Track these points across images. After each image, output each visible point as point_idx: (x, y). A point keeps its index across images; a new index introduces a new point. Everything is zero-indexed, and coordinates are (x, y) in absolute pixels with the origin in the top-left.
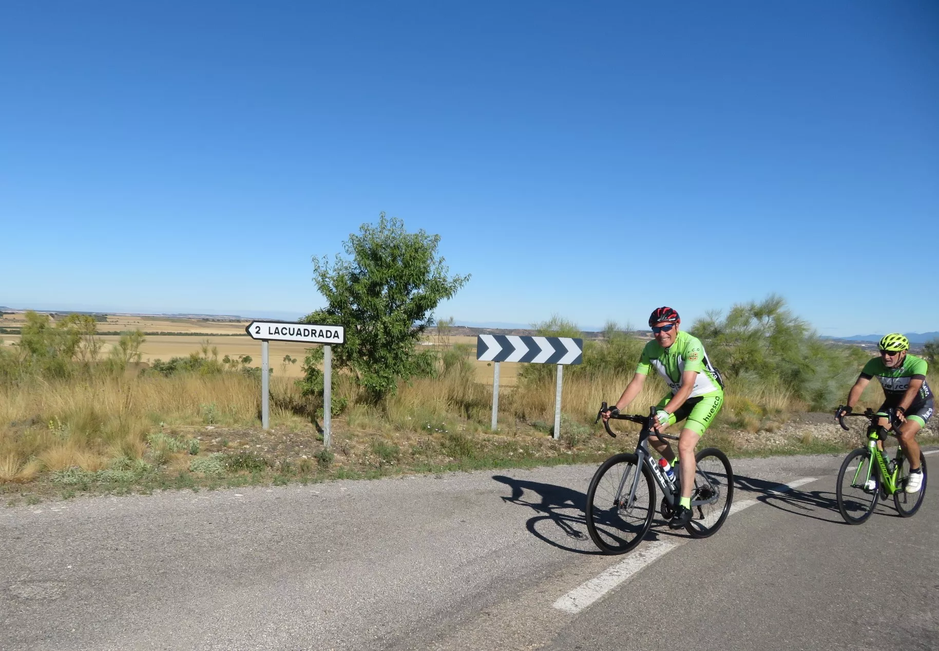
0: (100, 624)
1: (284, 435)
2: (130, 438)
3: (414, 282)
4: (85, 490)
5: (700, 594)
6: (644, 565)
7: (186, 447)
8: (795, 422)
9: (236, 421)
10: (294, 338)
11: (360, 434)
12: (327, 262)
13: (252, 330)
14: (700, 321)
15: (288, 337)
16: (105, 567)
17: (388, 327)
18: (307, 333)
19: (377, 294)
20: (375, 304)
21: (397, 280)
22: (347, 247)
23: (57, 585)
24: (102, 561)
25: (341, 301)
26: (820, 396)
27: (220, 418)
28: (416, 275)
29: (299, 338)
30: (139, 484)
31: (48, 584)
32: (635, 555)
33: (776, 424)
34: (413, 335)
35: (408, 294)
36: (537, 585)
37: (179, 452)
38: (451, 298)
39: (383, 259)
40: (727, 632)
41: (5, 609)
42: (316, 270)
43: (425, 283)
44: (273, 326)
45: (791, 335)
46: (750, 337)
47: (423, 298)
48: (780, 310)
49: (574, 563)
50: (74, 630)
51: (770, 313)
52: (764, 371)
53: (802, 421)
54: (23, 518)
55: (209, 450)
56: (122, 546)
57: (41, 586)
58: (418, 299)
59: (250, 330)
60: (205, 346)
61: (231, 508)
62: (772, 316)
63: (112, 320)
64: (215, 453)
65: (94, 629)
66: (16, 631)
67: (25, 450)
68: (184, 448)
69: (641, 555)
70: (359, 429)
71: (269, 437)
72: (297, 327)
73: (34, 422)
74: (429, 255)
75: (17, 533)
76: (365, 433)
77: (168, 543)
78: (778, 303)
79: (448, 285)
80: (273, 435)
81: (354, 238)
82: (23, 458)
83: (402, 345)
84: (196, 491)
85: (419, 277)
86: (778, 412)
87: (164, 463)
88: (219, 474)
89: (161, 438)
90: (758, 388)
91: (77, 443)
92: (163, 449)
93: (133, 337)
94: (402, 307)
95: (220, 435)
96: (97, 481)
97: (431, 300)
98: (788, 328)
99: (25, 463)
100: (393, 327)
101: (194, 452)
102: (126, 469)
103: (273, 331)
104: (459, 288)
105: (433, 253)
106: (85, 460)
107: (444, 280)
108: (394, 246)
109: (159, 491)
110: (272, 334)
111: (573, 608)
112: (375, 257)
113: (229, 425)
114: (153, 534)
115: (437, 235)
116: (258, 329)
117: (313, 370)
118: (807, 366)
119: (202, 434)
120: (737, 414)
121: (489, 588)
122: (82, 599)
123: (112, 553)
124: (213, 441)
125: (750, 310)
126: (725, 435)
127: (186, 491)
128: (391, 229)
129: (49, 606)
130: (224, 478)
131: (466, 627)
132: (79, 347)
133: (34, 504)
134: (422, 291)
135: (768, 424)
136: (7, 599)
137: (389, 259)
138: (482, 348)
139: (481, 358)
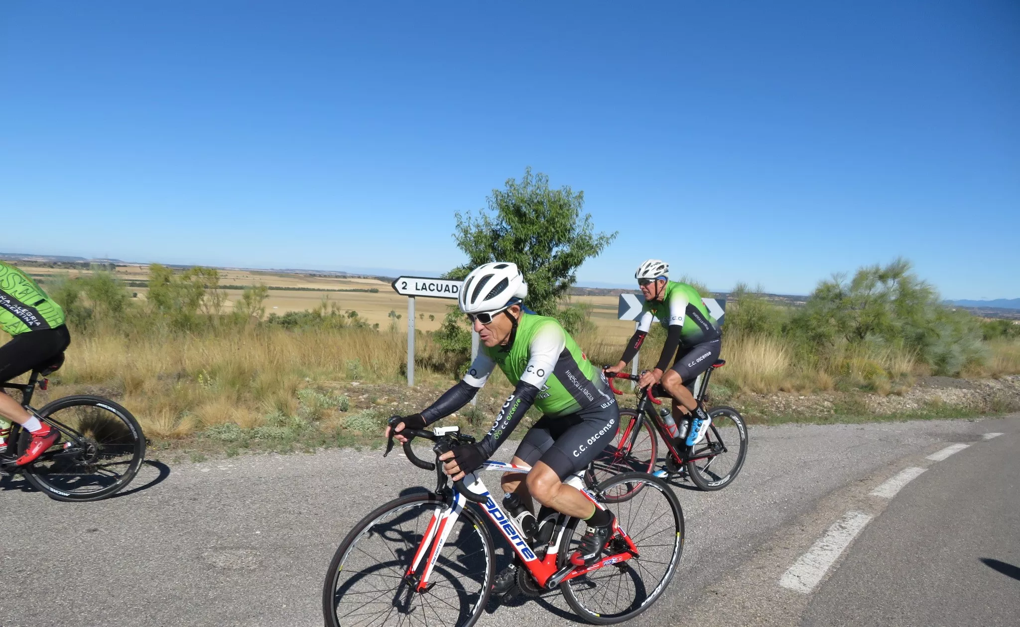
0: (310, 598)
1: (429, 392)
2: (281, 393)
3: (559, 239)
4: (247, 448)
5: (926, 573)
6: (850, 539)
7: (335, 403)
8: (921, 386)
9: (379, 377)
10: (442, 294)
11: (505, 392)
12: (470, 217)
13: (399, 285)
14: (825, 284)
15: (435, 293)
16: (294, 533)
17: (532, 284)
18: (455, 289)
19: (521, 251)
20: (521, 261)
21: (541, 237)
22: (491, 203)
23: (251, 552)
24: (288, 525)
25: (484, 257)
26: (942, 360)
27: (363, 375)
28: (561, 232)
29: (447, 294)
30: (298, 441)
31: (241, 552)
32: (836, 527)
33: (904, 388)
34: (557, 292)
35: (550, 250)
36: (750, 560)
37: (329, 408)
38: (596, 255)
39: (527, 216)
40: (976, 618)
41: (204, 580)
42: (458, 225)
43: (570, 240)
44: (420, 282)
45: (917, 298)
46: (875, 301)
47: (570, 255)
48: (906, 274)
49: (776, 535)
50: (285, 606)
51: (895, 276)
52: (890, 334)
53: (927, 385)
54: (192, 477)
55: (358, 406)
56: (304, 509)
57: (234, 554)
58: (565, 257)
59: (397, 285)
60: (325, 301)
61: (401, 469)
62: (896, 280)
63: (222, 274)
64: (365, 410)
65: (304, 605)
66: (223, 606)
67: (178, 404)
68: (334, 405)
69: (841, 526)
70: (502, 387)
71: (415, 394)
72: (445, 283)
73: (179, 376)
74: (575, 211)
75: (192, 493)
76: (508, 391)
77: (350, 507)
78: (904, 266)
79: (594, 242)
80: (420, 392)
81: (497, 193)
82: (178, 412)
83: (546, 303)
84: (359, 450)
85: (563, 234)
86: (903, 375)
87: (318, 419)
88: (373, 431)
89: (311, 393)
90: (884, 352)
91: (228, 397)
92: (316, 406)
93: (257, 291)
94: (547, 264)
95: (367, 391)
96: (255, 437)
97: (578, 257)
98: (914, 292)
99: (179, 418)
100: (538, 285)
101: (344, 409)
102: (283, 426)
103: (420, 287)
104: (605, 246)
105: (578, 209)
106: (241, 416)
107: (590, 238)
108: (538, 202)
109: (322, 449)
110: (419, 290)
111: (803, 588)
112: (518, 213)
113: (374, 382)
114: (331, 497)
115: (582, 192)
116: (405, 284)
117: (453, 327)
118: (933, 330)
119: (348, 390)
120: (865, 378)
121: (701, 561)
122: (282, 570)
123: (296, 517)
124: (361, 397)
125: (875, 273)
126: (857, 398)
127: (348, 450)
128: (537, 185)
129: (249, 577)
130: (381, 437)
131: (699, 608)
132: (203, 300)
133: (199, 462)
134: (566, 248)
135: (897, 388)
136: (204, 569)
137: (533, 215)
138: (623, 307)
139: (622, 318)
